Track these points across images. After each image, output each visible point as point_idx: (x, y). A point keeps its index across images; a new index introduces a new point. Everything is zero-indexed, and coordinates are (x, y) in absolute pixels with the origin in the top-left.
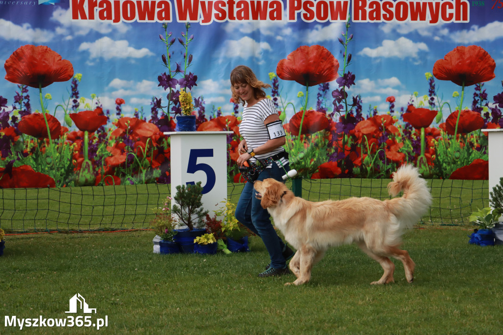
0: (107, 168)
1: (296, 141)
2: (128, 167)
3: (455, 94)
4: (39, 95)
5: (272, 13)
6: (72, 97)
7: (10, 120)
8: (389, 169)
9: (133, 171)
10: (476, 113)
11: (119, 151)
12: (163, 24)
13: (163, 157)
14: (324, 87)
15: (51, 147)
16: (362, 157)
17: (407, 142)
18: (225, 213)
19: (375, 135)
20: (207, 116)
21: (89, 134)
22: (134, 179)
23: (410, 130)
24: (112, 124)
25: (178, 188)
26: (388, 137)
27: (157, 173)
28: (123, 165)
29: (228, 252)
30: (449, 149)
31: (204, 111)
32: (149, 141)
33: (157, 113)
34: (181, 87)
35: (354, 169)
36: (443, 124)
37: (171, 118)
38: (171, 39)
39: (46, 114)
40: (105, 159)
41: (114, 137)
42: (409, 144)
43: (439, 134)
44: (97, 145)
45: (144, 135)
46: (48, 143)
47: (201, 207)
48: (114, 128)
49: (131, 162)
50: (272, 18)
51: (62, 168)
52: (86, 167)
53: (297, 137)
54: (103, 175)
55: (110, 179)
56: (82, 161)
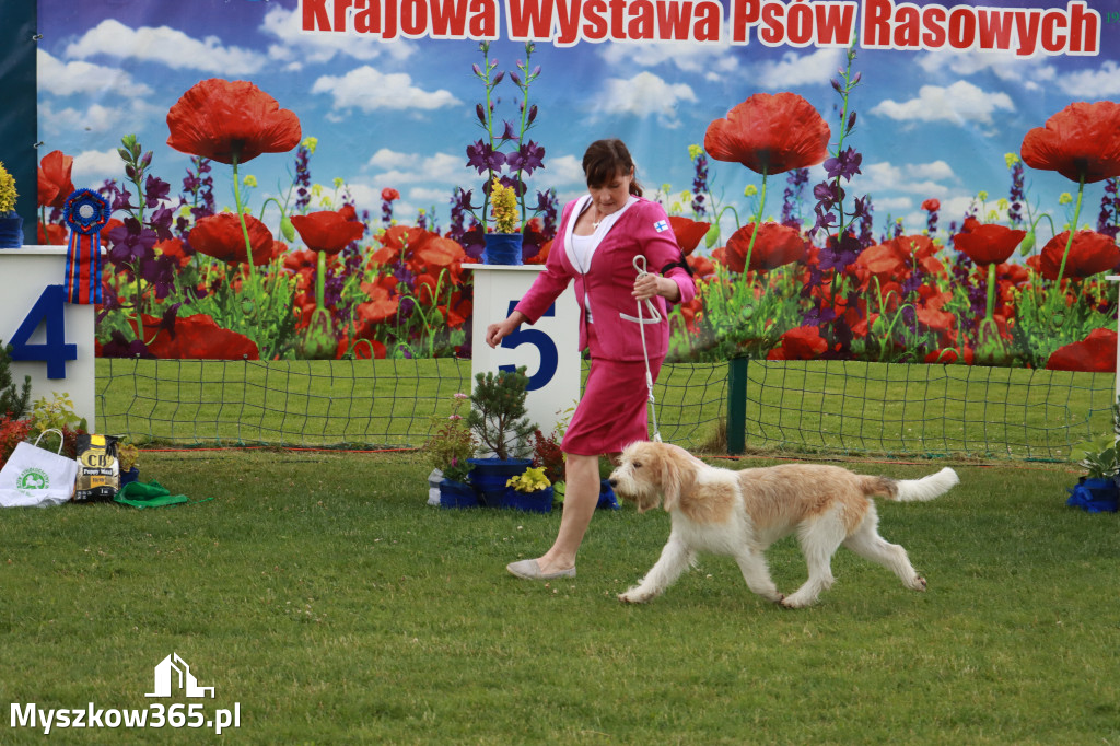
0: (361, 324)
1: (739, 283)
2: (402, 323)
3: (1065, 197)
4: (233, 179)
5: (699, 26)
6: (297, 183)
7: (174, 224)
8: (924, 343)
9: (411, 332)
10: (1105, 237)
11: (384, 293)
12: (481, 43)
13: (468, 305)
14: (797, 176)
15: (251, 281)
16: (869, 318)
17: (960, 291)
19: (897, 275)
21: (327, 258)
22: (411, 349)
23: (966, 267)
24: (373, 240)
25: (481, 378)
26: (923, 279)
27: (458, 339)
28: (392, 320)
30: (1043, 308)
31: (554, 217)
32: (445, 274)
33: (461, 219)
34: (511, 170)
35: (854, 343)
36: (1036, 257)
37: (491, 231)
38: (495, 76)
39: (245, 215)
40: (357, 307)
41: (376, 265)
42: (963, 294)
43: (1025, 278)
44: (342, 279)
45: (435, 262)
46: (247, 272)
47: (524, 416)
48: (377, 246)
49: (408, 315)
50: (699, 36)
51: (272, 322)
52: (319, 323)
53: (740, 275)
54: (351, 339)
55: (366, 347)
56: (313, 310)
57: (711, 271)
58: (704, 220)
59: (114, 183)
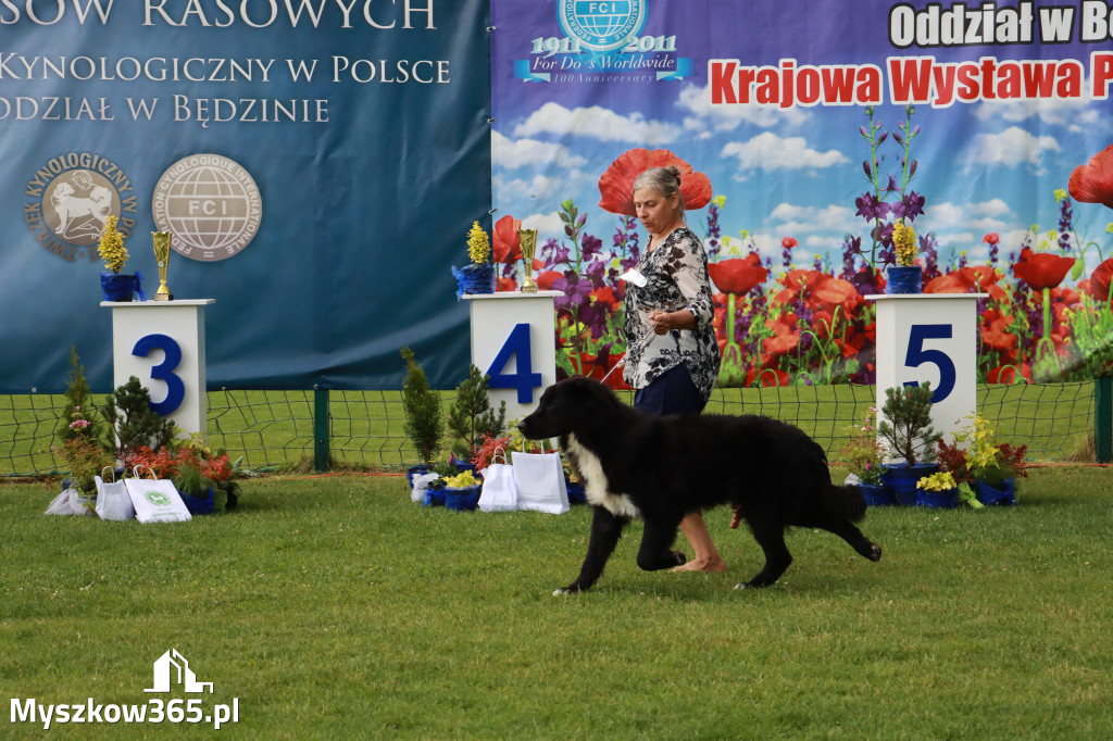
0: (766, 356)
1: (1103, 310)
2: (802, 355)
5: (1062, 85)
6: (709, 235)
7: (607, 275)
9: (811, 363)
11: (786, 328)
12: (867, 108)
13: (861, 338)
18: (972, 436)
20: (941, 268)
21: (736, 299)
22: (811, 377)
24: (775, 282)
25: (889, 392)
27: (852, 366)
28: (794, 352)
29: (977, 504)
31: (936, 257)
32: (839, 310)
33: (853, 262)
34: (896, 217)
37: (878, 271)
38: (880, 135)
40: (763, 341)
41: (779, 304)
44: (750, 317)
45: (830, 301)
47: (929, 425)
48: (779, 288)
49: (808, 348)
50: (1062, 93)
52: (730, 356)
53: (1104, 303)
54: (759, 369)
55: (771, 376)
56: (724, 345)
57: (1077, 300)
58: (1070, 255)
59: (555, 241)
